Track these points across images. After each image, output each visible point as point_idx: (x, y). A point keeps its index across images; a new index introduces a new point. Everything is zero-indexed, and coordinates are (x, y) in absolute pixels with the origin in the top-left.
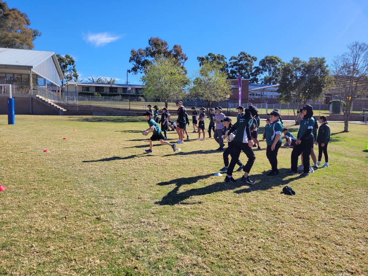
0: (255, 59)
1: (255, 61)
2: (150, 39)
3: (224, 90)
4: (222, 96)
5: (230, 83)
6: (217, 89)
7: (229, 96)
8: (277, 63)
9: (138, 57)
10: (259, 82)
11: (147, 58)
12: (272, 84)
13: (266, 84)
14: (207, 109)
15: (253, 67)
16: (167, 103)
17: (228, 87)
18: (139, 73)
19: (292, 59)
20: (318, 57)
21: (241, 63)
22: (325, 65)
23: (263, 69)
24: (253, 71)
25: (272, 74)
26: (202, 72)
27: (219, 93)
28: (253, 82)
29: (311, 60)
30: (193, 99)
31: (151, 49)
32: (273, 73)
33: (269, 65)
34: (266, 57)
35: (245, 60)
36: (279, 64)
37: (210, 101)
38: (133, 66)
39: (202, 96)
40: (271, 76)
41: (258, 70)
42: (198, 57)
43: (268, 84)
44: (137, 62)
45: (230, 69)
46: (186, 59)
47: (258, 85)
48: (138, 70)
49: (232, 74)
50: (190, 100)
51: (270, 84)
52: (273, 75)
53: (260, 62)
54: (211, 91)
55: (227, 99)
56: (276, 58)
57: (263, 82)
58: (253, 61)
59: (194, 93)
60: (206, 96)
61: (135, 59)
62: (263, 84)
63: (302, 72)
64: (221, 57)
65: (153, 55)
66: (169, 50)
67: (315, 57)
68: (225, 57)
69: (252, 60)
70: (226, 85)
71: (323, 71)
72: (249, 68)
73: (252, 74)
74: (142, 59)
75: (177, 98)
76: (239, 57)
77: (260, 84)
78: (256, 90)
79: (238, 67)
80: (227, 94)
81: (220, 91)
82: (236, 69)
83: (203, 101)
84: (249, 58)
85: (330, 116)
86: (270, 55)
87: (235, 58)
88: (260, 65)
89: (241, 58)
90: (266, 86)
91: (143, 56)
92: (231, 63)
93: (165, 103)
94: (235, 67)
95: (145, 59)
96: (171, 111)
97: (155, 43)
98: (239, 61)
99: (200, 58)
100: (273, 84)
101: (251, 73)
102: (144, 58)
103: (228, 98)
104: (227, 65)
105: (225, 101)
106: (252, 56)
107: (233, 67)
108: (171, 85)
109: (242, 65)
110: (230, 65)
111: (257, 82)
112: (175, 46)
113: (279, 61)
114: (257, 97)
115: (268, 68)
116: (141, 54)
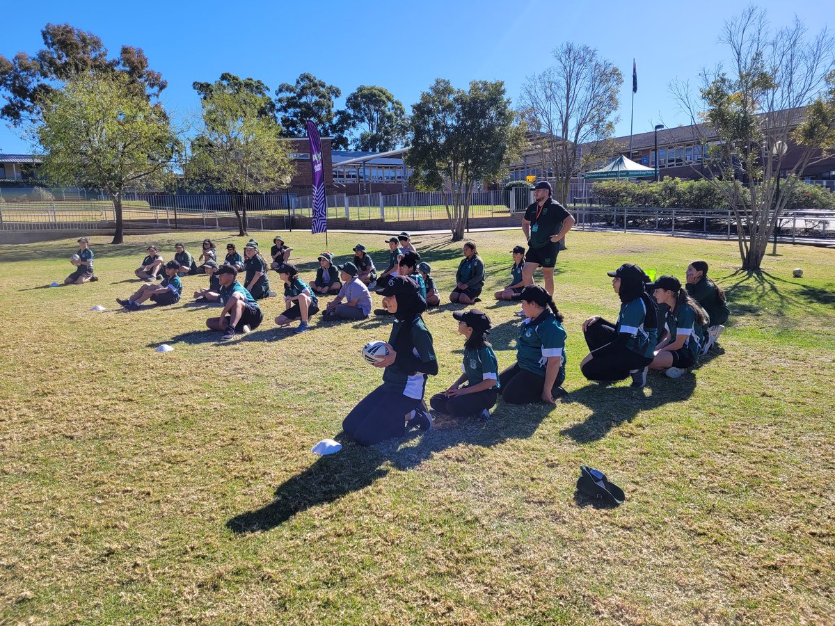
0: (337, 93)
1: (337, 96)
2: (44, 29)
3: (275, 163)
4: (273, 180)
5: (290, 146)
6: (258, 159)
7: (288, 179)
8: (384, 103)
9: (16, 77)
10: (349, 147)
11: (46, 82)
12: (378, 150)
13: (365, 150)
14: (237, 214)
15: (334, 110)
16: (119, 200)
17: (286, 156)
18: (26, 123)
19: (433, 84)
20: (489, 81)
21: (303, 100)
22: (505, 100)
23: (356, 117)
24: (335, 120)
25: (375, 128)
26: (214, 116)
27: (264, 172)
28: (336, 147)
29: (474, 87)
30: (194, 187)
31: (55, 56)
32: (378, 126)
33: (368, 107)
34: (360, 89)
35: (312, 95)
36: (390, 105)
37: (242, 193)
38: (7, 103)
39: (218, 180)
40: (375, 132)
41: (345, 120)
42: (194, 83)
43: (370, 151)
44: (14, 91)
45: (280, 115)
46: (162, 87)
47: (348, 154)
48: (21, 112)
49: (288, 128)
50: (187, 191)
51: (374, 150)
52: (379, 130)
53: (349, 100)
54: (242, 167)
55: (285, 185)
56: (381, 92)
57: (358, 147)
58: (333, 98)
59: (195, 170)
60: (230, 177)
61: (9, 82)
62: (360, 151)
63: (458, 116)
64: (255, 85)
65: (61, 71)
66: (109, 58)
67: (483, 80)
68: (265, 85)
69: (328, 94)
70: (280, 150)
71: (501, 114)
72: (324, 113)
73: (333, 128)
74: (30, 83)
75: (148, 186)
76: (300, 87)
77: (353, 151)
78: (345, 165)
79: (298, 110)
80: (284, 172)
81: (266, 165)
82: (295, 115)
83: (222, 193)
84: (321, 89)
85: (513, 215)
86: (368, 84)
87: (289, 89)
88: (349, 108)
89: (303, 88)
90: (366, 155)
91: (33, 75)
92: (280, 101)
93: (115, 201)
94: (291, 110)
95: (39, 83)
96: (137, 224)
97: (60, 39)
98: (300, 96)
99: (202, 85)
100: (381, 151)
101: (329, 126)
102: (38, 81)
103: (288, 184)
104: (273, 106)
105: (282, 190)
106: (328, 85)
107: (286, 111)
108: (126, 150)
109: (306, 105)
110: (278, 106)
111: (346, 146)
112: (125, 51)
113: (389, 99)
114: (350, 181)
115: (366, 114)
116: (27, 69)
